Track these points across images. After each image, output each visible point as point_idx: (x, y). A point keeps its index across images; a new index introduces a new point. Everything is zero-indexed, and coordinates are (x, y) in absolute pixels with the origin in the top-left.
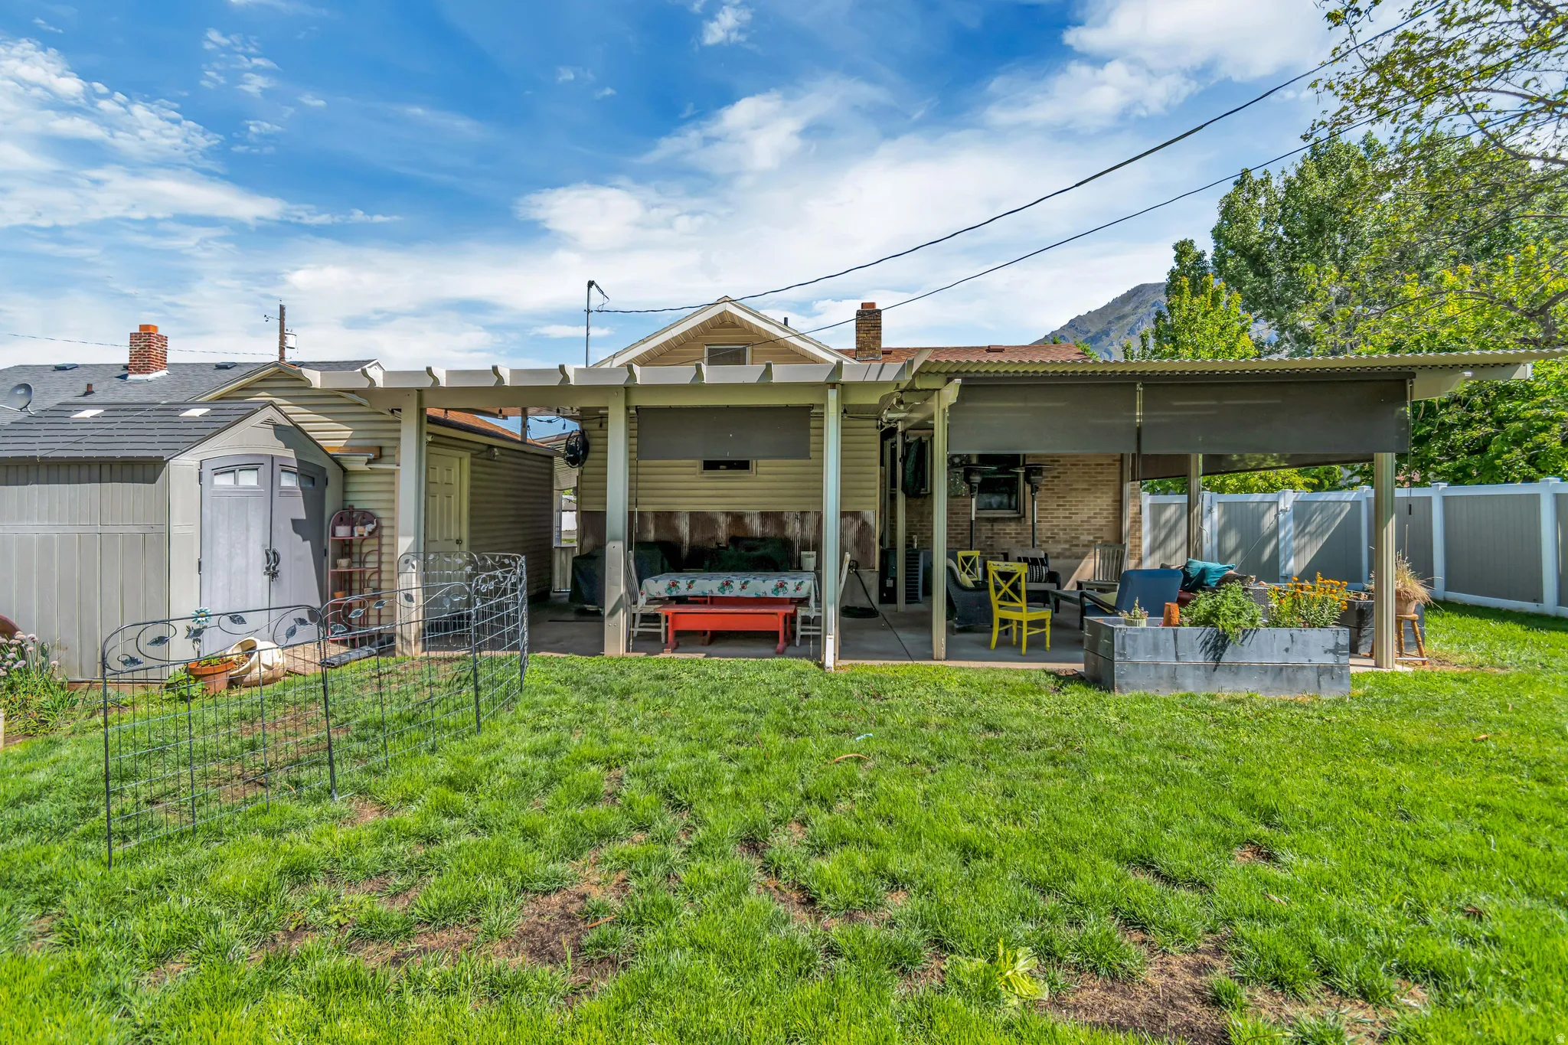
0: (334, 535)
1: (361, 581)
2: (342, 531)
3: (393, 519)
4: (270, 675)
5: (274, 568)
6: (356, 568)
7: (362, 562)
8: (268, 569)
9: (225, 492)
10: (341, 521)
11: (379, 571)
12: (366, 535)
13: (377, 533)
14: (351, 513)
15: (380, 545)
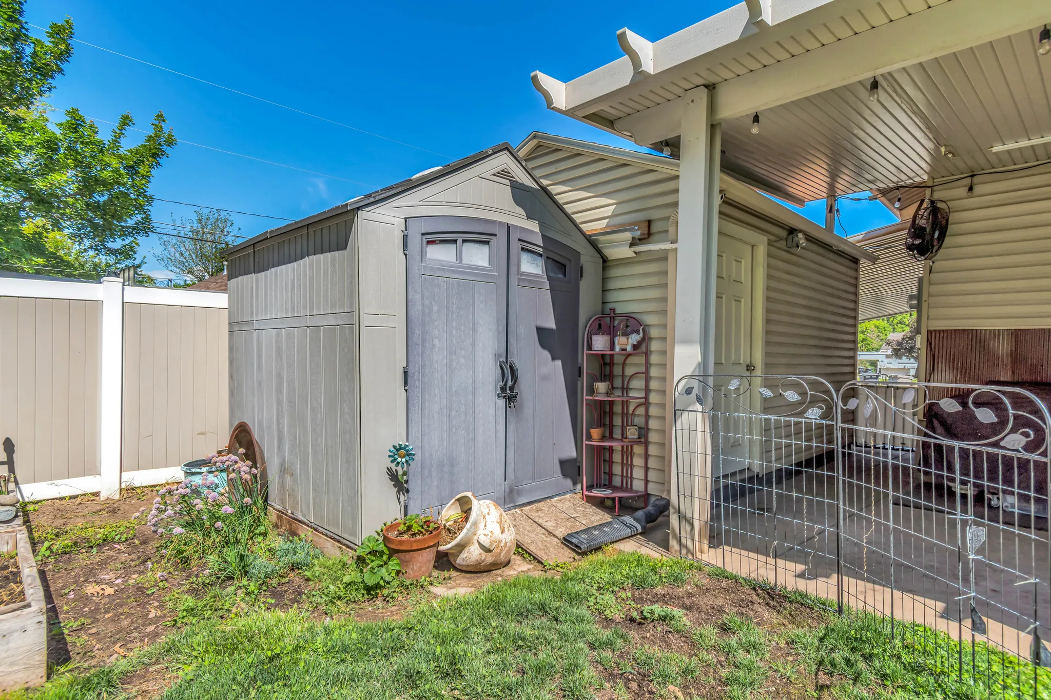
0: (590, 348)
1: (624, 414)
2: (600, 343)
3: (665, 326)
4: (489, 559)
5: (512, 389)
6: (617, 396)
7: (625, 389)
8: (503, 389)
9: (443, 269)
10: (600, 328)
11: (646, 404)
12: (629, 348)
13: (643, 348)
14: (612, 319)
15: (648, 365)
